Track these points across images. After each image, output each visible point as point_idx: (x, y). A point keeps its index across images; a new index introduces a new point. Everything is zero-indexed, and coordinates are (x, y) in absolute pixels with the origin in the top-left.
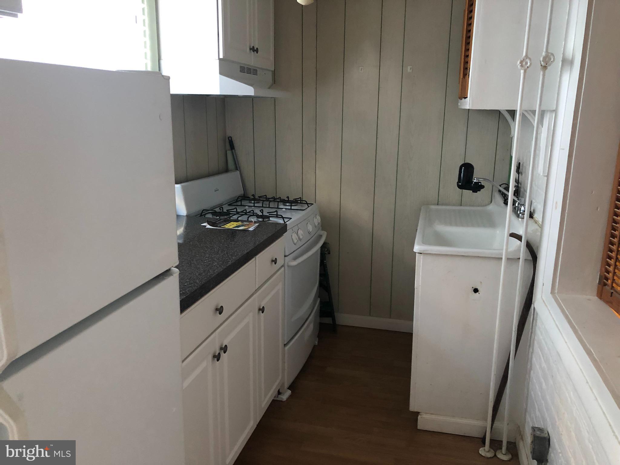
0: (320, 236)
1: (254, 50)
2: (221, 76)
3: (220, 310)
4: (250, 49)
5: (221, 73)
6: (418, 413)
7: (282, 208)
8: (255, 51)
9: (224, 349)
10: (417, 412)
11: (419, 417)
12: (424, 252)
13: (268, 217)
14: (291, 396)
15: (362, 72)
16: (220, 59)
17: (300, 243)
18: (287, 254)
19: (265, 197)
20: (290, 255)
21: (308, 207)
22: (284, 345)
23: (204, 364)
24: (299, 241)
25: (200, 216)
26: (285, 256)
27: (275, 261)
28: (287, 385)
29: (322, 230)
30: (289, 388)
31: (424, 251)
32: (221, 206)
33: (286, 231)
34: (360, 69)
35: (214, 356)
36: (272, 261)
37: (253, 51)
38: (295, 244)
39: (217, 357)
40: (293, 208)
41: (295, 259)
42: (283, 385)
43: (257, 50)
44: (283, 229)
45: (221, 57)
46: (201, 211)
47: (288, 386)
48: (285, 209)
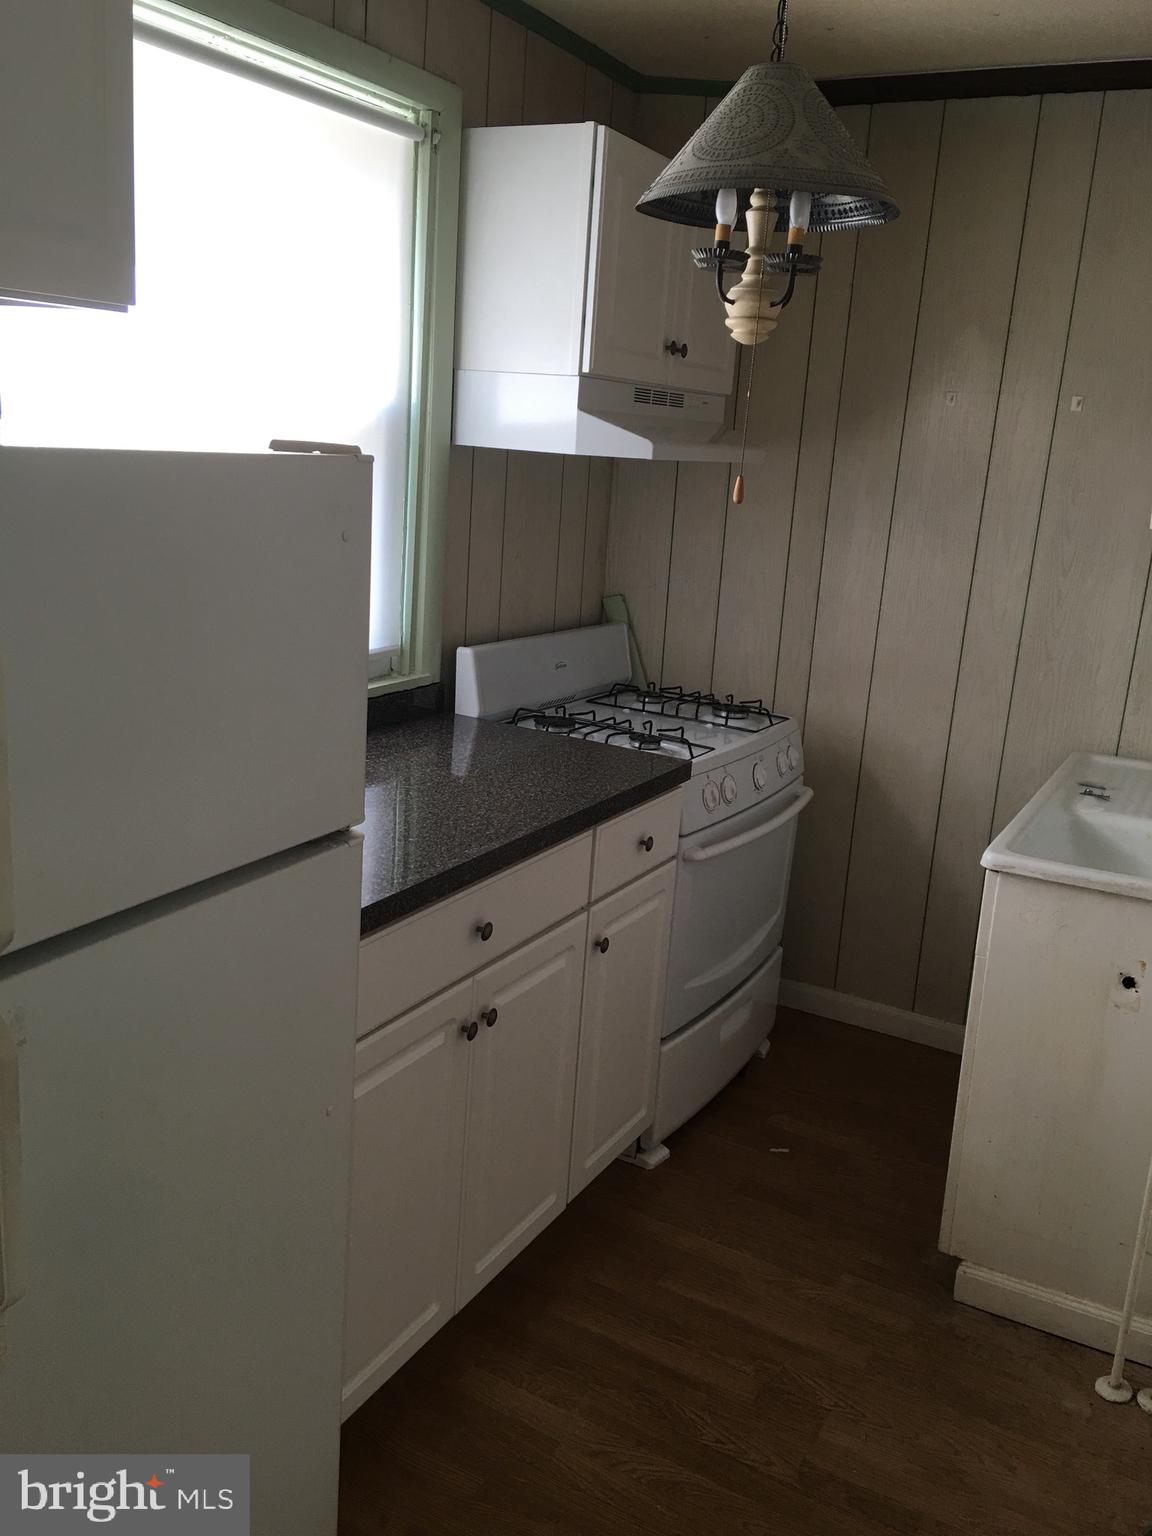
0: (796, 797)
1: (676, 349)
2: (581, 412)
3: (484, 931)
4: (667, 348)
5: (583, 406)
6: (957, 1261)
7: (707, 723)
8: (678, 351)
9: (490, 1017)
10: (955, 1257)
11: (960, 1270)
12: (1004, 870)
13: (657, 741)
14: (665, 1163)
15: (953, 404)
16: (582, 375)
17: (724, 811)
18: (685, 832)
19: (678, 691)
20: (694, 836)
21: (772, 725)
22: (662, 1039)
23: (438, 1040)
24: (722, 804)
25: (508, 723)
26: (680, 836)
27: (647, 844)
28: (659, 1134)
29: (806, 784)
30: (666, 1142)
31: (1004, 867)
32: (560, 705)
33: (688, 777)
34: (949, 398)
35: (463, 1029)
36: (642, 843)
37: (673, 354)
38: (709, 811)
39: (469, 1031)
40: (731, 723)
41: (704, 846)
42: (649, 1132)
43: (683, 351)
44: (680, 773)
45: (586, 369)
46: (515, 711)
47: (665, 1137)
48: (713, 724)
